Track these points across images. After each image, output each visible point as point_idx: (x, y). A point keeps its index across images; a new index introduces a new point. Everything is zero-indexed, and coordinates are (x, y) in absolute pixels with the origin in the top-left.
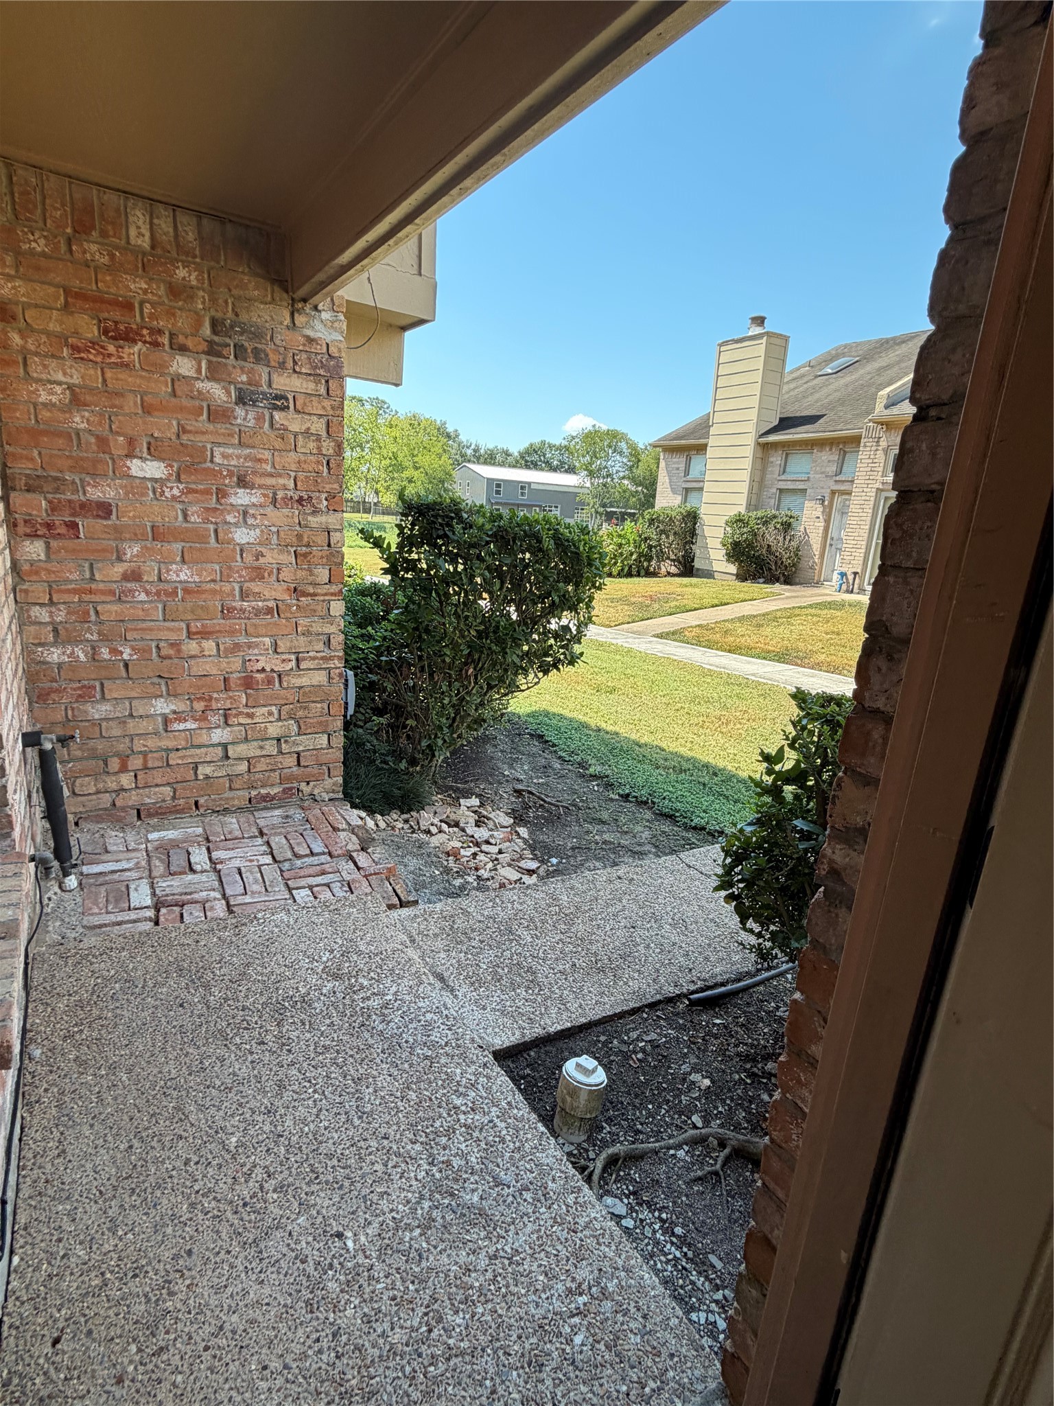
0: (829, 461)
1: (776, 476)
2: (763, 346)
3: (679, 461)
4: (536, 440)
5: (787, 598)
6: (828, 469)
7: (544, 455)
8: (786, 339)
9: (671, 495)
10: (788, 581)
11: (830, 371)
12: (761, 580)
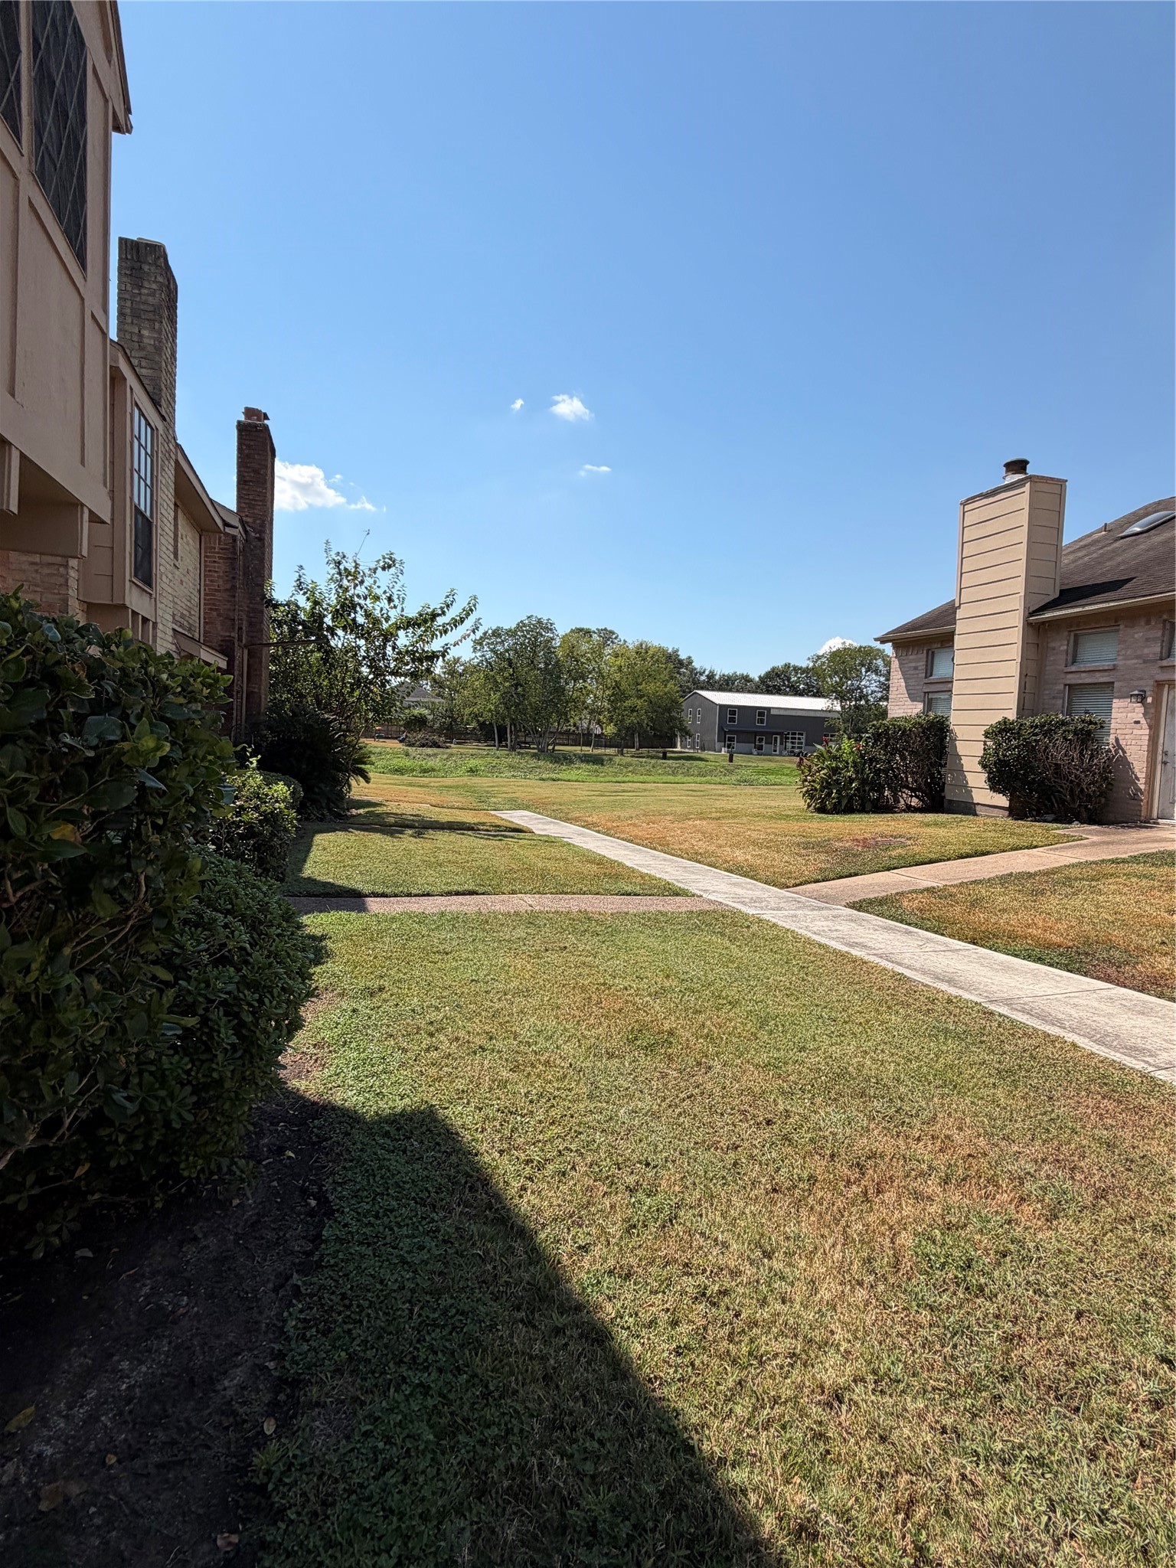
0: (1147, 640)
1: (1062, 667)
2: (1027, 495)
3: (918, 659)
4: (779, 663)
5: (1093, 844)
6: (1146, 651)
7: (789, 679)
8: (1061, 483)
9: (910, 702)
10: (1095, 817)
11: (1138, 530)
12: (1050, 817)
